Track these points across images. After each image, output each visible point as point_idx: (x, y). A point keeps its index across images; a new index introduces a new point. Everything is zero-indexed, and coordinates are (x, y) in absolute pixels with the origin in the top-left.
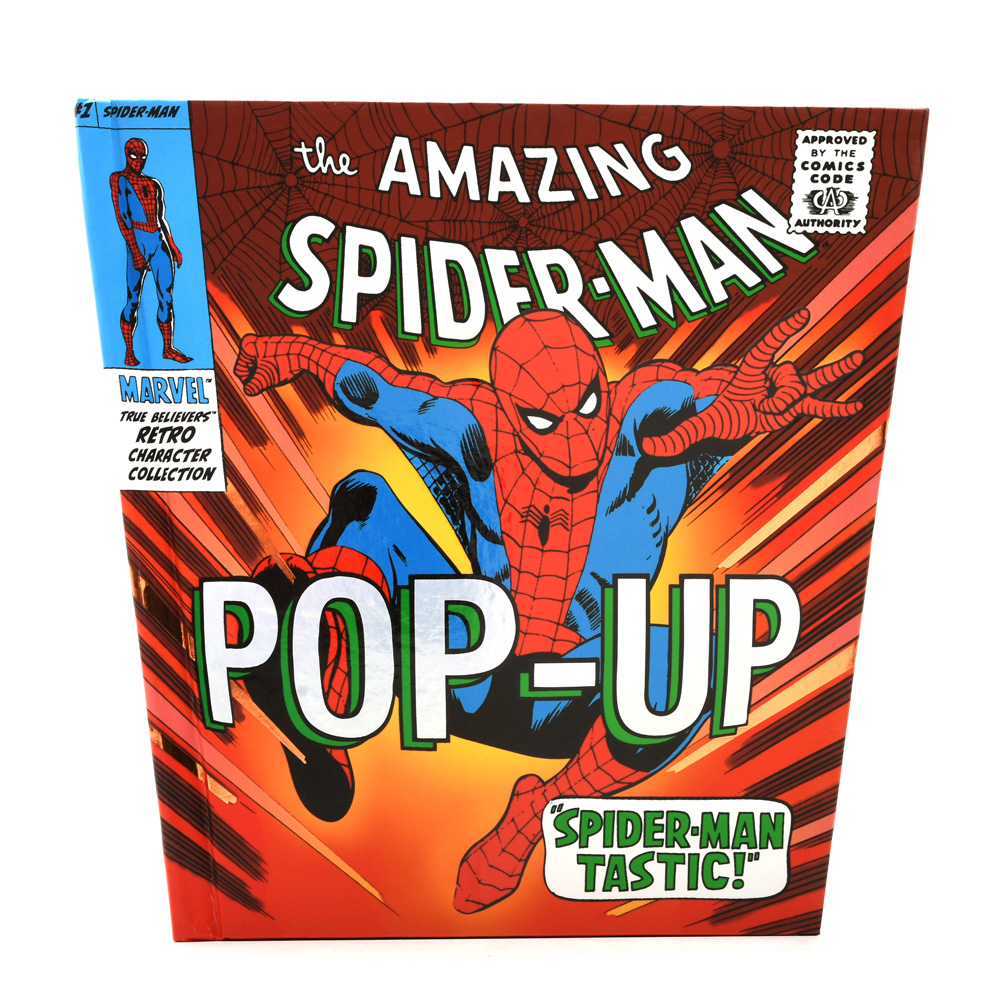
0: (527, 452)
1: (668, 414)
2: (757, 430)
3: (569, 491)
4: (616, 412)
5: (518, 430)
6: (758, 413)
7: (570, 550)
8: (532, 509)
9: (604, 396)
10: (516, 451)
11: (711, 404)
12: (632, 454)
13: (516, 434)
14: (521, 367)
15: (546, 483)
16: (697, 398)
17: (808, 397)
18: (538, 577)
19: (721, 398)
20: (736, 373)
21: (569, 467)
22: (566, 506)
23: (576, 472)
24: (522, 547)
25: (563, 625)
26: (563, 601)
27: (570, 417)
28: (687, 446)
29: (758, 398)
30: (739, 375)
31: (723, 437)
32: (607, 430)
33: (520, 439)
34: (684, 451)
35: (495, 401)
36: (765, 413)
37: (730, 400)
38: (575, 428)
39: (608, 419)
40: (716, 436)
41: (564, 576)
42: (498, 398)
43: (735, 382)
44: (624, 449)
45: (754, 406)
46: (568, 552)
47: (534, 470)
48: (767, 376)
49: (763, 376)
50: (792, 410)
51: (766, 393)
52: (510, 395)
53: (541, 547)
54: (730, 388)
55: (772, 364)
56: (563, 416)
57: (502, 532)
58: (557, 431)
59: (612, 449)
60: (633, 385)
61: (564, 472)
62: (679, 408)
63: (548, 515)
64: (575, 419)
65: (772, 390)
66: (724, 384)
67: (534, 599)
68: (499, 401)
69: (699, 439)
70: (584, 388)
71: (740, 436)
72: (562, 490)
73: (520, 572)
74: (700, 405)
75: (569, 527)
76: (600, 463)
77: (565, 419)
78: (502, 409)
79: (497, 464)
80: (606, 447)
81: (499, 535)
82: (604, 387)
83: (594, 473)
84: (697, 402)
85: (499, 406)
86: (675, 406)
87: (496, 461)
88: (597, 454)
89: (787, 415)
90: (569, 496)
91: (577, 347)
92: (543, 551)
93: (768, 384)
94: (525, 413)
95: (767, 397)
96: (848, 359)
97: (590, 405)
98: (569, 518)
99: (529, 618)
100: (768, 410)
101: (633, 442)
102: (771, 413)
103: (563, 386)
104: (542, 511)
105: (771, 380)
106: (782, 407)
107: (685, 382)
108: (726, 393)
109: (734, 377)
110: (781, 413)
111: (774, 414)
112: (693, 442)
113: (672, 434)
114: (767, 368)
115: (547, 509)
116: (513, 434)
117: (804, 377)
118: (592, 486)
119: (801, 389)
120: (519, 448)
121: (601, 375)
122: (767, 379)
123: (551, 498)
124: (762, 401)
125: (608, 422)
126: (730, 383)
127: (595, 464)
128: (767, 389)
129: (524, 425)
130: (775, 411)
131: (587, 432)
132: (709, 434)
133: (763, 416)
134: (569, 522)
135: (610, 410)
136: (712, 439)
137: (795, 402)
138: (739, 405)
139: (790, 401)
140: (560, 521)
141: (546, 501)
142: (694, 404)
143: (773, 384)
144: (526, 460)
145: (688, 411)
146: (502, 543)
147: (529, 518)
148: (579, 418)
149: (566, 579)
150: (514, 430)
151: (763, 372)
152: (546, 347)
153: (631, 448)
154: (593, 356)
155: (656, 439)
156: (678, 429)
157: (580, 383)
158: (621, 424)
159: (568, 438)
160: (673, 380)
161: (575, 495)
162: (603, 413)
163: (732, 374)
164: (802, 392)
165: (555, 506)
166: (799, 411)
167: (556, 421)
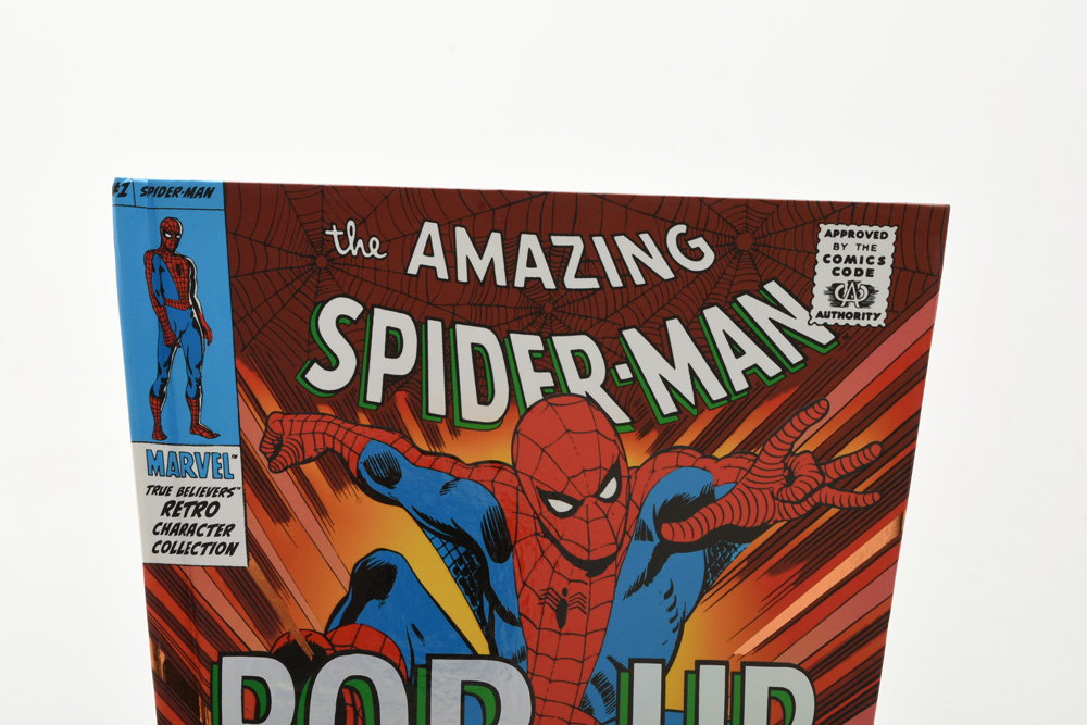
0: (547, 534)
1: (688, 500)
2: (775, 518)
3: (587, 575)
4: (636, 497)
5: (538, 511)
6: (776, 502)
7: (587, 633)
8: (550, 591)
9: (624, 481)
10: (536, 534)
11: (730, 492)
12: (651, 539)
13: (537, 517)
14: (543, 450)
15: (565, 566)
16: (716, 485)
17: (826, 487)
18: (555, 660)
19: (740, 486)
20: (755, 461)
21: (588, 551)
22: (584, 589)
23: (595, 556)
24: (539, 629)
25: (578, 708)
26: (579, 684)
27: (590, 501)
28: (705, 532)
29: (777, 487)
30: (758, 464)
31: (741, 524)
32: (627, 514)
33: (540, 521)
34: (703, 537)
35: (516, 484)
36: (783, 501)
37: (748, 488)
38: (594, 512)
39: (628, 504)
40: (735, 523)
41: (581, 659)
42: (519, 480)
43: (754, 470)
44: (643, 534)
45: (772, 494)
46: (585, 636)
47: (553, 553)
48: (786, 465)
49: (782, 465)
50: (810, 499)
51: (784, 481)
52: (531, 477)
53: (558, 630)
54: (749, 476)
55: (791, 453)
56: (583, 500)
57: (520, 614)
58: (577, 515)
59: (630, 534)
60: (654, 471)
61: (583, 556)
62: (698, 495)
63: (566, 598)
64: (595, 503)
65: (790, 479)
66: (744, 472)
67: (550, 681)
68: (520, 484)
69: (717, 526)
70: (604, 473)
71: (758, 523)
72: (581, 574)
73: (537, 654)
74: (719, 492)
75: (587, 611)
76: (619, 547)
77: (585, 503)
78: (523, 492)
79: (517, 546)
80: (625, 532)
81: (517, 617)
82: (624, 472)
83: (613, 557)
84: (716, 489)
85: (520, 489)
86: (694, 492)
87: (516, 543)
88: (616, 539)
89: (805, 504)
90: (587, 580)
91: (598, 432)
92: (560, 634)
93: (786, 473)
94: (545, 496)
95: (786, 486)
96: (867, 450)
97: (610, 490)
98: (587, 601)
99: (545, 700)
100: (786, 499)
101: (652, 527)
102: (789, 501)
103: (584, 471)
104: (560, 594)
105: (790, 469)
106: (800, 495)
107: (705, 469)
108: (744, 481)
109: (753, 465)
110: (799, 502)
111: (792, 503)
112: (711, 528)
113: (691, 520)
114: (786, 457)
115: (565, 591)
116: (533, 517)
117: (823, 467)
118: (611, 569)
119: (820, 479)
120: (539, 530)
121: (621, 460)
122: (786, 467)
123: (570, 581)
124: (781, 490)
125: (627, 507)
126: (749, 471)
127: (614, 548)
128: (786, 478)
129: (545, 508)
130: (793, 500)
131: (606, 517)
132: (727, 521)
133: (781, 505)
134: (586, 606)
135: (630, 495)
136: (730, 525)
137: (813, 491)
138: (756, 492)
139: (808, 490)
140: (578, 604)
141: (564, 584)
142: (713, 491)
143: (791, 472)
144: (546, 542)
145: (707, 497)
146: (520, 624)
147: (547, 601)
148: (599, 503)
149: (582, 662)
150: (535, 512)
151: (782, 461)
152: (568, 431)
153: (650, 533)
154: (614, 441)
155: (675, 525)
156: (697, 515)
157: (600, 467)
158: (640, 509)
159: (587, 522)
160: (693, 467)
161: (593, 579)
162: (622, 498)
163: (752, 463)
164: (820, 481)
165: (573, 589)
166: (817, 501)
167: (576, 504)
